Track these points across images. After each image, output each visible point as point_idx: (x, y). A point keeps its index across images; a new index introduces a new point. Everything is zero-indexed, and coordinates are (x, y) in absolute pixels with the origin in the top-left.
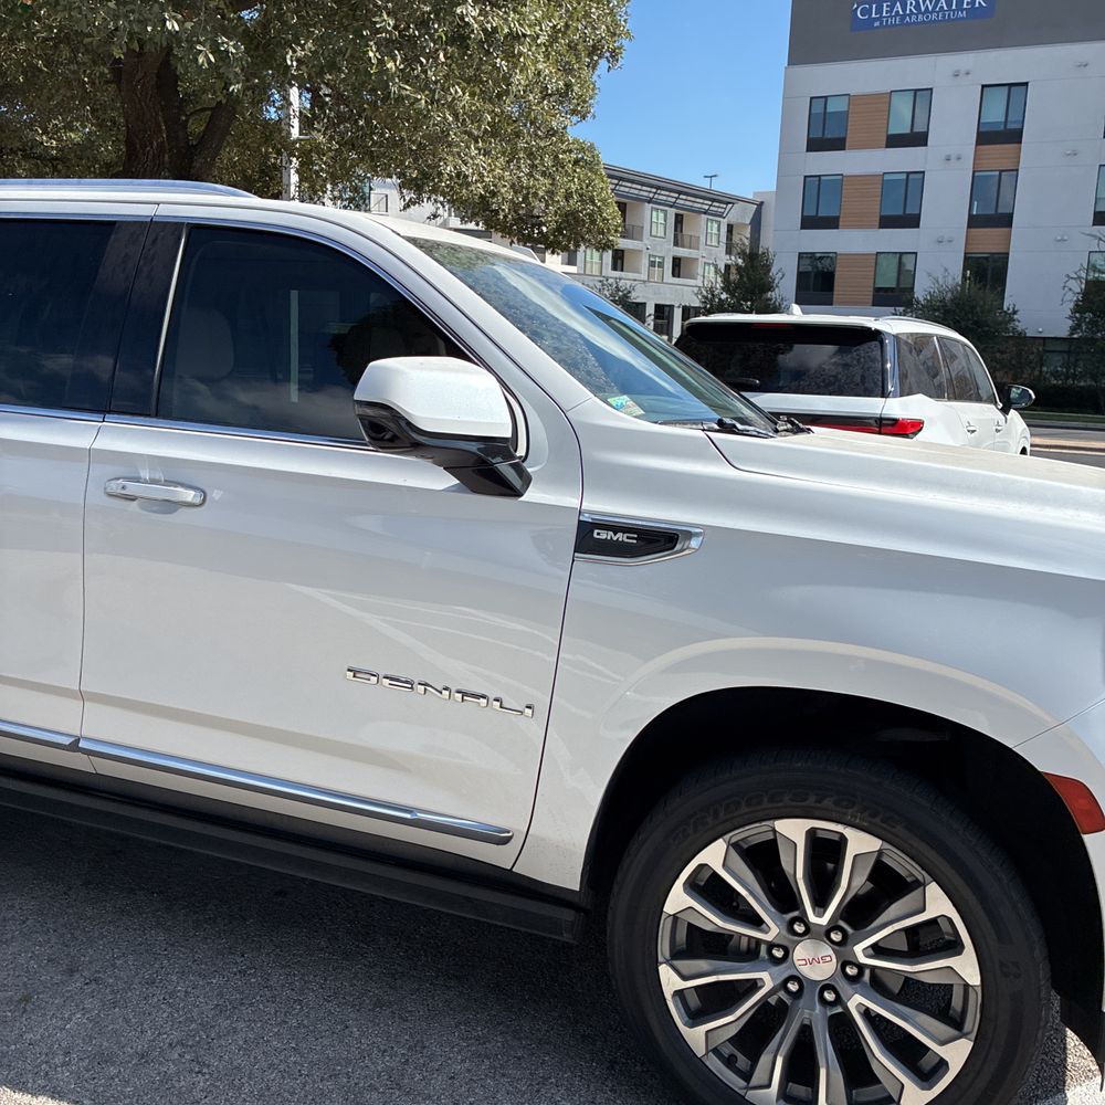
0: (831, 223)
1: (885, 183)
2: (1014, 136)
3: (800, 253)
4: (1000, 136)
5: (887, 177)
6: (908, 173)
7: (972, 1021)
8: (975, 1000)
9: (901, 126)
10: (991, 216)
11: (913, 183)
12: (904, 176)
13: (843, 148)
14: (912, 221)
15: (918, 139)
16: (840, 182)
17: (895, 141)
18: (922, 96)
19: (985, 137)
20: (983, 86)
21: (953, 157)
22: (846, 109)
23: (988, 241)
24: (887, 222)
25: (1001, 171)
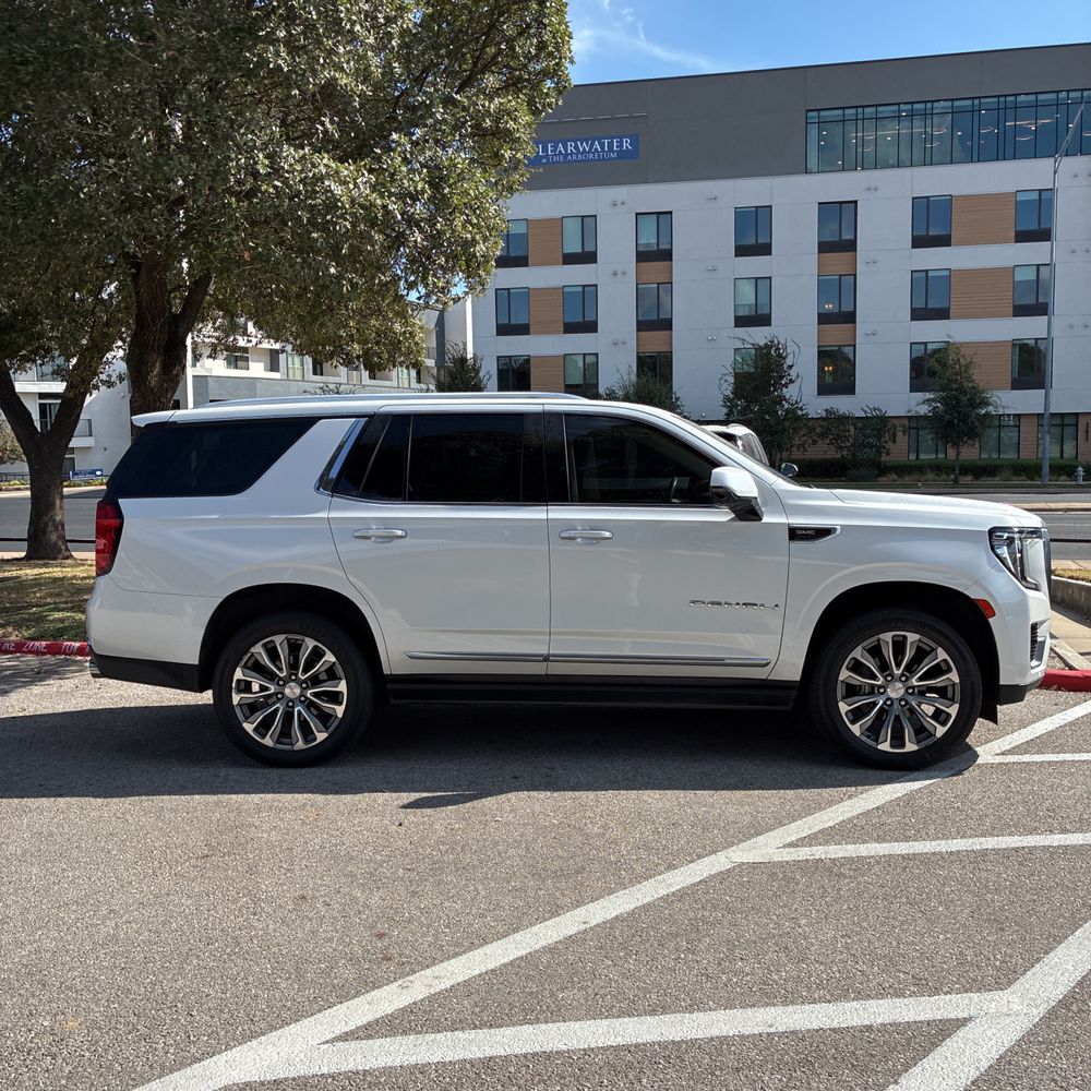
0: (523, 330)
1: (564, 293)
2: (666, 255)
3: (498, 357)
4: (655, 255)
5: (566, 290)
6: (584, 286)
7: (958, 696)
8: (958, 689)
9: (573, 246)
10: (654, 322)
11: (588, 293)
12: (580, 289)
13: (526, 265)
14: (591, 327)
15: (589, 257)
16: (527, 293)
17: (570, 259)
18: (588, 223)
19: (643, 256)
20: (637, 214)
21: (619, 272)
22: (525, 231)
23: (654, 343)
24: (570, 328)
25: (659, 284)
